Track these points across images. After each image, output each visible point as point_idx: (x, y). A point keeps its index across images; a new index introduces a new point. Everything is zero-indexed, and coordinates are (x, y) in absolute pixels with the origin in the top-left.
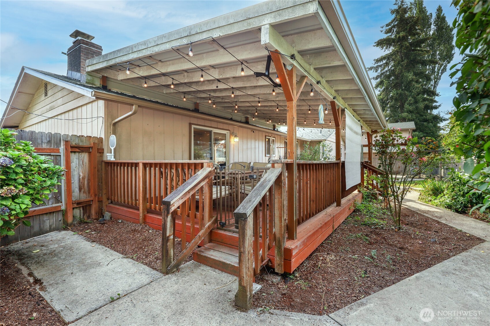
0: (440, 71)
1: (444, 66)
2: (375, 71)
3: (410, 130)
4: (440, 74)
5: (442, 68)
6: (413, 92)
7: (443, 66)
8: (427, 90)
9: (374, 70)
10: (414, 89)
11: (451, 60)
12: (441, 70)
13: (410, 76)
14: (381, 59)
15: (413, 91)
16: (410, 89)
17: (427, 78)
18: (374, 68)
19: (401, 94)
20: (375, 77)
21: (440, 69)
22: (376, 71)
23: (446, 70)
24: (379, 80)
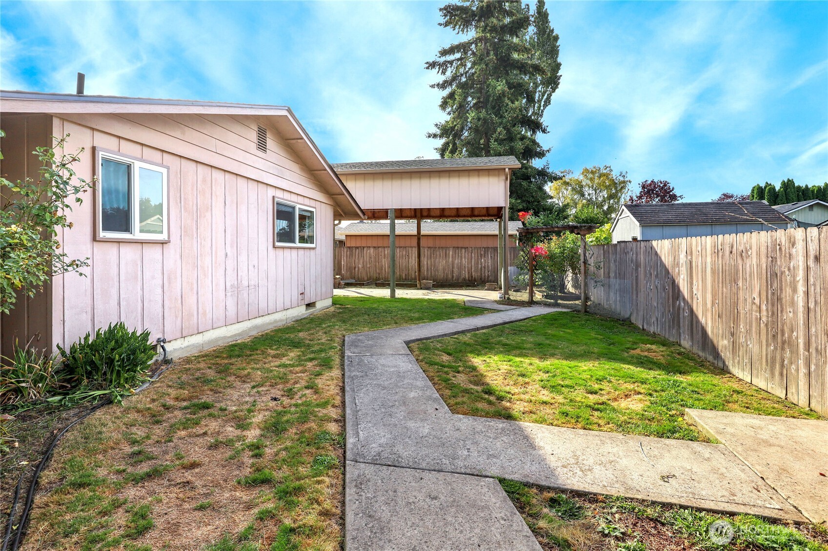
0: (543, 103)
1: (548, 95)
2: (441, 71)
3: (507, 170)
4: (542, 108)
5: (545, 97)
6: (505, 117)
7: (546, 95)
8: (528, 120)
9: (439, 68)
10: (507, 111)
11: (557, 87)
12: (543, 100)
13: (500, 86)
14: (452, 50)
15: (506, 114)
16: (501, 112)
17: (528, 96)
18: (439, 65)
19: (485, 121)
20: (441, 83)
21: (542, 98)
22: (444, 73)
23: (550, 102)
24: (448, 91)
